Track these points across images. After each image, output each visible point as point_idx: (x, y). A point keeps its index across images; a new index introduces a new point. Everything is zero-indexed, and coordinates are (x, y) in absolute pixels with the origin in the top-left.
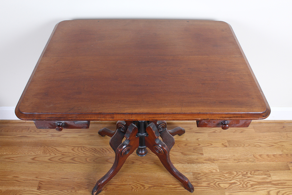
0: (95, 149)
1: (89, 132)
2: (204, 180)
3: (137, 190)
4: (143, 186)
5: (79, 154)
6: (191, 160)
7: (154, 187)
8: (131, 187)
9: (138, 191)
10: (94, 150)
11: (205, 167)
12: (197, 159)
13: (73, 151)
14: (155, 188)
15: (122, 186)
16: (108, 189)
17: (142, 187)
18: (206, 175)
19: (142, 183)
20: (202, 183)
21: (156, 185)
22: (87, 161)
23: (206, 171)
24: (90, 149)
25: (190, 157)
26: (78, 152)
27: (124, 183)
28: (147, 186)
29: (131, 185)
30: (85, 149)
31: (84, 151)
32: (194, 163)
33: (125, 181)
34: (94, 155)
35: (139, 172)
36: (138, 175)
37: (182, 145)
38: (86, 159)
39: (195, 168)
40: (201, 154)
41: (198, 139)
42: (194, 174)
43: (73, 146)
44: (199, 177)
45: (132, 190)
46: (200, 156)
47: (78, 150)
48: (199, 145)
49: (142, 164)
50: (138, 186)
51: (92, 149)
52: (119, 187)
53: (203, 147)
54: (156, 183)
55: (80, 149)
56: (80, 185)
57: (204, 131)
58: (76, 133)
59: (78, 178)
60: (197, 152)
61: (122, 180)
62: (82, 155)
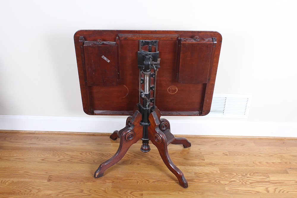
1: (96, 142)
2: (205, 178)
4: (148, 180)
5: (87, 157)
6: (193, 163)
7: (158, 181)
9: (143, 184)
10: (102, 155)
11: (206, 169)
12: (199, 163)
14: (159, 182)
15: (129, 180)
16: (115, 182)
17: (146, 181)
18: (207, 175)
19: (146, 179)
20: (203, 180)
22: (94, 162)
23: (207, 172)
25: (193, 161)
26: (86, 155)
27: (130, 178)
28: (151, 181)
29: (137, 180)
30: (93, 153)
31: (91, 155)
32: (196, 166)
34: (101, 158)
35: (144, 171)
36: (143, 173)
37: (185, 153)
38: (94, 161)
39: (197, 169)
40: (202, 159)
41: (199, 149)
42: (196, 173)
43: (82, 152)
44: (200, 176)
45: (137, 183)
46: (202, 161)
47: (86, 154)
48: (201, 153)
49: (147, 165)
50: (143, 181)
51: (99, 154)
52: (125, 181)
53: (204, 155)
54: (160, 179)
55: (88, 154)
56: (88, 179)
57: (206, 144)
58: (84, 142)
59: (86, 174)
60: (199, 158)
61: (128, 176)
62: (89, 158)
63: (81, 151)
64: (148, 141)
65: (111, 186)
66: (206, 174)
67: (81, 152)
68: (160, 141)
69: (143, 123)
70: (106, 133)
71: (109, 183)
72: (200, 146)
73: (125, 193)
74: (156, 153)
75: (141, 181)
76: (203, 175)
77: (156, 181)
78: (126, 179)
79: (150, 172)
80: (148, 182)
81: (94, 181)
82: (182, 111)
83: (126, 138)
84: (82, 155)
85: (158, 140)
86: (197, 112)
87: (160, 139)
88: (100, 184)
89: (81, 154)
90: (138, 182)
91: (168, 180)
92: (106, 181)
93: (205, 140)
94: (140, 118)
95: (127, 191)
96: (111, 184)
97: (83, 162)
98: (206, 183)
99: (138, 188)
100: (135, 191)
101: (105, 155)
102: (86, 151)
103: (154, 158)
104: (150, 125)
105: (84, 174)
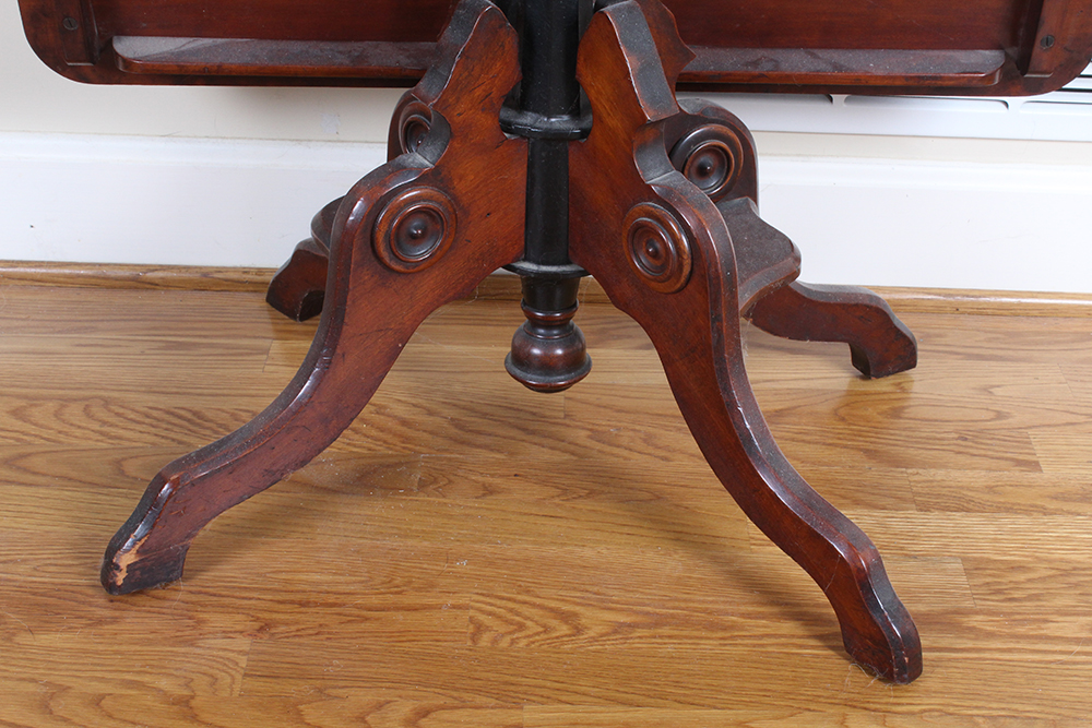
0: (195, 413)
1: (155, 328)
2: (1059, 602)
3: (513, 642)
4: (565, 617)
5: (62, 438)
6: (944, 491)
7: (657, 625)
8: (471, 620)
9: (523, 643)
10: (189, 421)
11: (1061, 532)
12: (990, 489)
13: (20, 423)
14: (666, 631)
15: (399, 616)
16: (282, 628)
17: (554, 623)
18: (1073, 580)
19: (553, 604)
20: (1046, 621)
21: (673, 616)
22: (122, 473)
23: (1073, 557)
24: (155, 413)
25: (940, 474)
26: (57, 425)
27: (411, 599)
28: (596, 620)
29: (472, 613)
30: (121, 411)
31: (104, 423)
32: (968, 510)
33: (419, 590)
34: (180, 442)
35: (534, 543)
36: (527, 560)
37: (870, 412)
38: (118, 463)
39: (983, 534)
40: (1019, 463)
41: (987, 390)
42: (974, 567)
43: (26, 397)
44: (1017, 586)
45: (474, 638)
46: (1016, 474)
47: (57, 415)
48: (1000, 415)
49: (557, 501)
50: (527, 618)
51: (168, 412)
52: (367, 619)
53: (1030, 427)
54: (670, 604)
55: (74, 412)
56: (52, 601)
57: (1036, 354)
58: (59, 332)
59: (36, 564)
60: (990, 453)
61: (398, 581)
62: (84, 444)
63: (19, 397)
64: (568, 284)
65: (243, 661)
66: (1066, 573)
67: (23, 403)
68: (681, 266)
69: (528, 119)
70: (235, 269)
71: (227, 634)
72: (986, 363)
73: (362, 719)
74: (636, 412)
75: (509, 622)
76: (1042, 579)
77: (638, 619)
78: (375, 601)
79: (588, 552)
80: (564, 629)
81: (100, 622)
82: (859, 47)
83: (380, 237)
84: (25, 419)
85: (655, 255)
86: (986, 59)
87: (677, 242)
88: (150, 642)
89: (16, 413)
90: (480, 628)
91: (743, 615)
92: (200, 622)
93: (1023, 325)
94: (502, 71)
95: (380, 706)
96: (244, 643)
97: (26, 470)
98: (1077, 641)
99: (484, 675)
100: (449, 701)
101: (221, 426)
102: (61, 392)
103: (618, 446)
104: (585, 133)
105: (24, 561)
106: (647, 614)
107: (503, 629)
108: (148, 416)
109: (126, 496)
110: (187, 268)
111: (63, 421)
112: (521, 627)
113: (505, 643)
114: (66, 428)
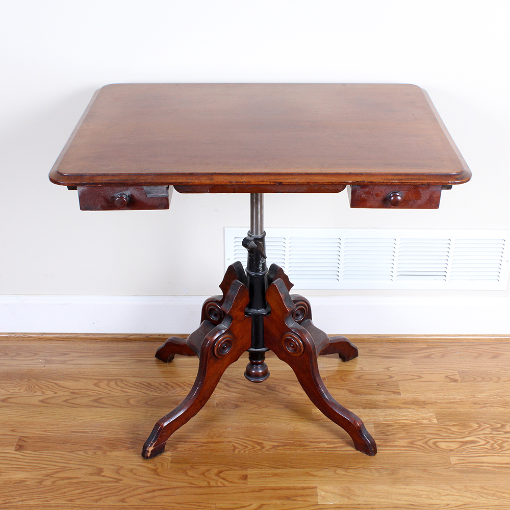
0: (148, 384)
1: (133, 355)
2: (400, 435)
3: (244, 451)
4: (259, 444)
5: (110, 392)
6: (371, 402)
7: (286, 445)
8: (233, 445)
9: (247, 452)
10: (147, 386)
11: (404, 414)
12: (385, 401)
13: (97, 388)
14: (288, 447)
15: (212, 445)
16: (180, 449)
17: (256, 446)
18: (405, 429)
19: (256, 440)
20: (395, 441)
21: (290, 443)
22: (129, 403)
23: (406, 422)
24: (137, 384)
25: (370, 397)
26: (108, 388)
27: (215, 440)
28: (268, 444)
29: (233, 443)
30: (126, 383)
31: (122, 387)
32: (377, 408)
33: (217, 437)
34: (145, 393)
35: (250, 422)
36: (248, 427)
37: (351, 378)
38: (128, 400)
39: (381, 415)
40: (394, 392)
41: (388, 368)
42: (377, 426)
43: (97, 379)
44: (389, 431)
45: (234, 451)
46: (393, 396)
47: (108, 385)
48: (391, 377)
49: (257, 409)
50: (248, 445)
51: (140, 383)
52: (203, 446)
53: (399, 381)
54: (289, 439)
55: (112, 384)
56: (114, 442)
57: (405, 356)
58: (104, 357)
59: (109, 432)
60: (386, 390)
61: (212, 435)
62: (117, 394)
63: (95, 379)
65: (170, 459)
66: (403, 427)
67: (97, 381)
70: (156, 335)
72: (389, 359)
73: (203, 474)
74: (281, 380)
75: (243, 446)
76: (396, 429)
77: (280, 444)
78: (206, 441)
80: (259, 447)
89: (95, 385)
90: (235, 448)
93: (402, 346)
95: (208, 470)
96: (170, 454)
97: (101, 403)
98: (403, 447)
99: (236, 461)
100: (227, 469)
101: (156, 387)
102: (107, 377)
103: (275, 391)
104: (269, 313)
105: (105, 431)
106: (282, 442)
107: (241, 448)
108: (135, 385)
109: (131, 410)
110: (141, 334)
111: (110, 387)
112: (247, 447)
113: (242, 452)
114: (111, 389)
